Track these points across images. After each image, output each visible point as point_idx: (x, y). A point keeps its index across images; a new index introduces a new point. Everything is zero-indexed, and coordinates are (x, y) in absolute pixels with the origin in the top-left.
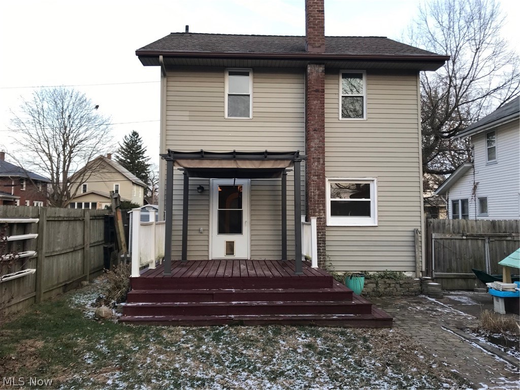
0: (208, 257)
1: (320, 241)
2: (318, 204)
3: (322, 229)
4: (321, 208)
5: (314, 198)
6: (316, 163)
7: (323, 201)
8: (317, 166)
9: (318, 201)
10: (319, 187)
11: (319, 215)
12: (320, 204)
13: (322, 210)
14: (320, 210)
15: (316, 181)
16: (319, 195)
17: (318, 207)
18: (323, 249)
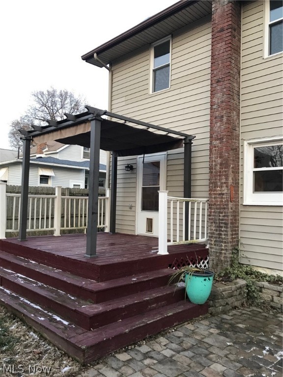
0: (135, 232)
1: (222, 223)
2: (220, 175)
3: (224, 208)
4: (224, 181)
5: (215, 169)
6: (218, 124)
7: (225, 171)
8: (220, 127)
9: (220, 172)
10: (221, 154)
11: (221, 190)
12: (222, 175)
13: (225, 183)
14: (222, 183)
15: (218, 146)
16: (221, 164)
17: (220, 180)
18: (225, 235)
